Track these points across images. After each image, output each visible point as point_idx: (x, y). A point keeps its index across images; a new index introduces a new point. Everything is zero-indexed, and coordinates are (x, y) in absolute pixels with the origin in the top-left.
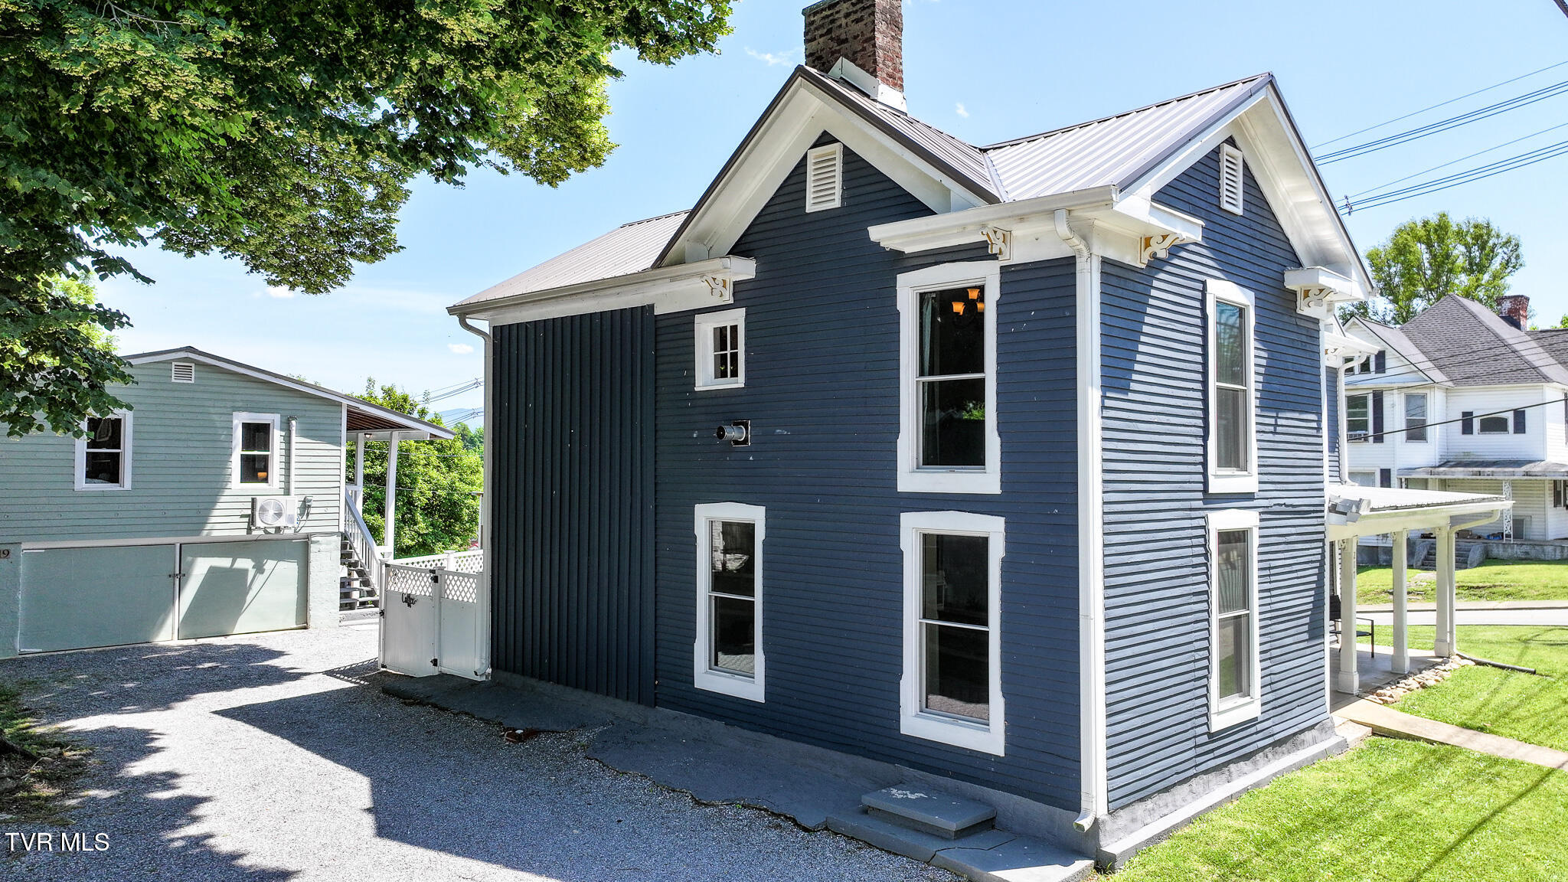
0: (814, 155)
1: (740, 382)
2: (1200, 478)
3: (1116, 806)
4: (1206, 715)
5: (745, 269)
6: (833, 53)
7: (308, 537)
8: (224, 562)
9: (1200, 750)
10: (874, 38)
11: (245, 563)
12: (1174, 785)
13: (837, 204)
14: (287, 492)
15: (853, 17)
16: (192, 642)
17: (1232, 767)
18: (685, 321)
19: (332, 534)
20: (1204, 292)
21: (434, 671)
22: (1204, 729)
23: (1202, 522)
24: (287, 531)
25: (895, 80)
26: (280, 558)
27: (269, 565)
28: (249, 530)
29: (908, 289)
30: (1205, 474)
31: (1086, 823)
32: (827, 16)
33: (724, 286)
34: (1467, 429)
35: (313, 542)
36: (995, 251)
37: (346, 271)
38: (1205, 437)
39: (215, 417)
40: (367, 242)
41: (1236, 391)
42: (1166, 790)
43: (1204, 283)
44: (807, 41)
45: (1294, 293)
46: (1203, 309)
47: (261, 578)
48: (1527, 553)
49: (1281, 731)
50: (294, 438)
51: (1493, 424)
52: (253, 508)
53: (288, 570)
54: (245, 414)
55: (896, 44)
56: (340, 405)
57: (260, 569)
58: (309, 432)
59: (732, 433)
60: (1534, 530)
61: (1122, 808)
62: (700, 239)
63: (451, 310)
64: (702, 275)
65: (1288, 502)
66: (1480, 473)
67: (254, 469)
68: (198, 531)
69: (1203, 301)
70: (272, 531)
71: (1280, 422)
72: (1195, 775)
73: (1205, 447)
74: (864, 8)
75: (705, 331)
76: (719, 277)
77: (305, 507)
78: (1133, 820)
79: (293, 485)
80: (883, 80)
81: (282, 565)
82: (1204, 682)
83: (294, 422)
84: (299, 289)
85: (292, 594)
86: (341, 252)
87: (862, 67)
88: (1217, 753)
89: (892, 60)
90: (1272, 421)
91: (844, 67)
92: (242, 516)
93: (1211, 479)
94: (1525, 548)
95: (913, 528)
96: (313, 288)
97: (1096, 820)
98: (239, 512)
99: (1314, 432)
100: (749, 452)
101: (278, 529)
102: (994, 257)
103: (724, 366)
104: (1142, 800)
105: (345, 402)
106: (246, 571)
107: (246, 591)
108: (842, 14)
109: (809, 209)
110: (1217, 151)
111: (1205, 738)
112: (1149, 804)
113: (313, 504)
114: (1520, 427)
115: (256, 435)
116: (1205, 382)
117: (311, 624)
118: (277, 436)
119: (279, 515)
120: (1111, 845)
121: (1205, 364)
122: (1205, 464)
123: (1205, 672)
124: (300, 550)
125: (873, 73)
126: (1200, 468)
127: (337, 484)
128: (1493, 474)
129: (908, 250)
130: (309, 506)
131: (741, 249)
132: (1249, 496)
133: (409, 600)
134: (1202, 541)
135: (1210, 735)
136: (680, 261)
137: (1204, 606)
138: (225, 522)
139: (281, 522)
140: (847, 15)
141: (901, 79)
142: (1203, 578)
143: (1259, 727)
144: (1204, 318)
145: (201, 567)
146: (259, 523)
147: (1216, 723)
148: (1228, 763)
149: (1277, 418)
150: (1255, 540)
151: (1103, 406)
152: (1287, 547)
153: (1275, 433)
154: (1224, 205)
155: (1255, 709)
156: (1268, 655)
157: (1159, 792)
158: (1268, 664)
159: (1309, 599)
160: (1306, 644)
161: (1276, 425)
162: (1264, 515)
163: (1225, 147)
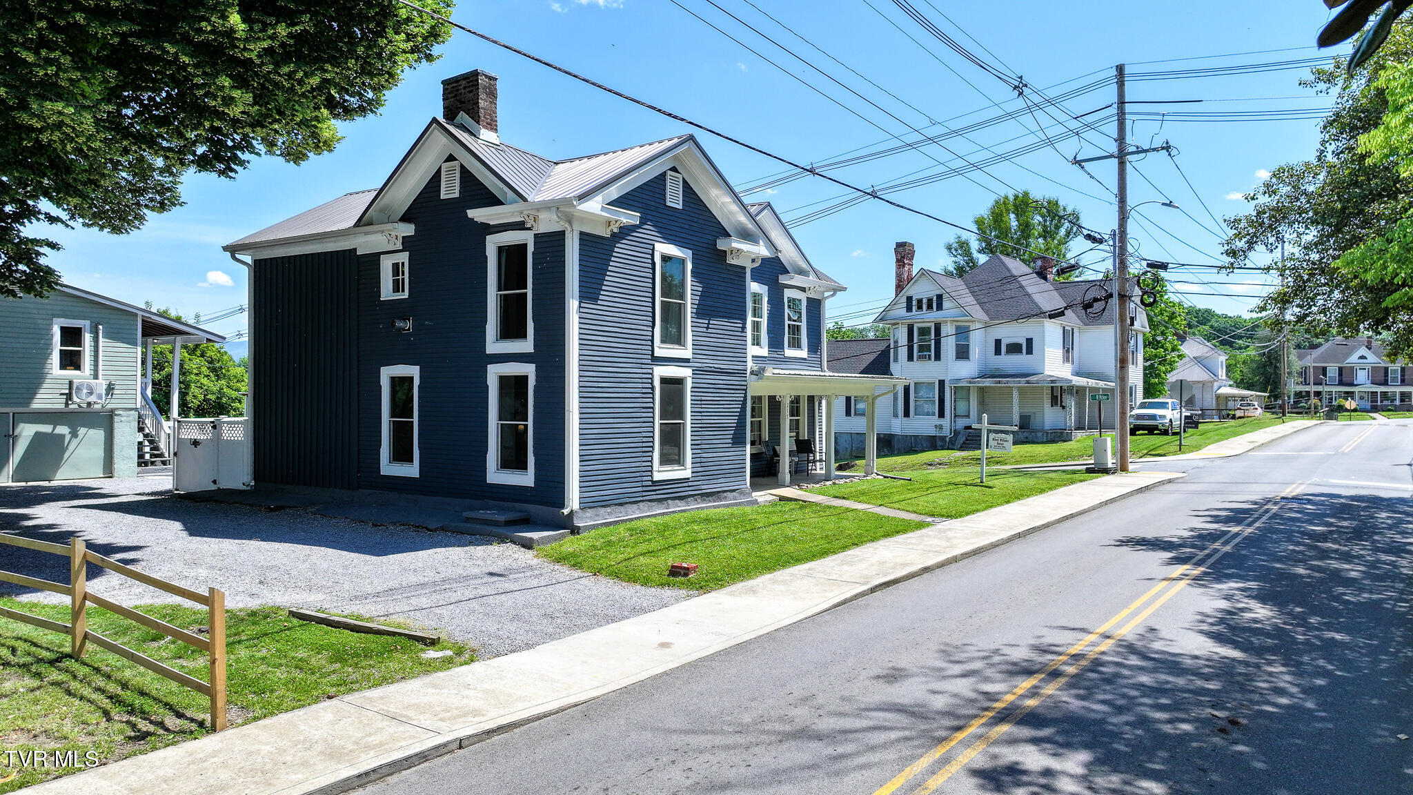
0: (445, 166)
1: (406, 295)
2: (650, 348)
3: (585, 506)
4: (651, 471)
5: (409, 230)
6: (458, 108)
7: (112, 411)
8: (46, 429)
9: (645, 489)
10: (478, 103)
11: (63, 430)
12: (627, 503)
13: (457, 195)
14: (96, 377)
15: (468, 89)
16: (23, 484)
17: (670, 502)
18: (374, 259)
19: (131, 409)
20: (653, 250)
21: (214, 487)
22: (650, 478)
23: (650, 371)
24: (96, 406)
25: (492, 126)
26: (91, 426)
27: (82, 431)
28: (67, 405)
29: (492, 244)
30: (652, 346)
31: (566, 511)
32: (454, 87)
33: (397, 239)
34: (998, 351)
35: (116, 415)
36: (529, 225)
37: (141, 218)
38: (653, 327)
39: (39, 321)
40: (158, 197)
41: (680, 304)
42: (621, 504)
43: (653, 245)
44: (443, 100)
45: (725, 252)
46: (653, 259)
47: (75, 442)
48: (1027, 438)
49: (708, 488)
50: (101, 339)
51: (1014, 348)
52: (70, 388)
53: (98, 435)
54: (62, 320)
55: (493, 106)
56: (136, 315)
57: (74, 434)
58: (113, 335)
59: (399, 324)
60: (1035, 423)
61: (590, 508)
62: (383, 210)
63: (225, 249)
64: (382, 232)
65: (715, 366)
66: (999, 382)
67: (71, 360)
68: (28, 406)
69: (653, 255)
70: (85, 406)
71: (711, 322)
72: (642, 501)
73: (653, 332)
74: (473, 86)
75: (386, 264)
76: (393, 234)
77: (110, 388)
78: (597, 515)
79: (100, 373)
80: (484, 127)
81: (92, 432)
82: (650, 454)
83: (101, 327)
84: (106, 230)
85: (100, 452)
86: (138, 204)
87: (472, 118)
88: (658, 492)
89: (490, 115)
90: (707, 322)
91: (463, 117)
92: (62, 394)
93: (656, 349)
94: (1026, 434)
95: (494, 372)
96: (116, 230)
97: (572, 511)
98: (58, 391)
99: (740, 329)
100: (410, 335)
101: (89, 404)
102: (529, 229)
103: (397, 287)
104: (602, 506)
105: (140, 313)
106: (62, 437)
107: (64, 450)
108: (462, 87)
109: (442, 197)
110: (664, 175)
111: (650, 483)
112: (609, 510)
113: (117, 387)
114: (1030, 351)
115: (72, 336)
116: (653, 298)
117: (116, 474)
118: (87, 338)
119: (91, 393)
120: (578, 523)
121: (654, 288)
122: (652, 341)
123: (651, 449)
124: (106, 421)
125: (478, 122)
126: (650, 343)
127: (135, 373)
128: (1007, 382)
129: (492, 223)
130: (113, 389)
131: (405, 218)
132: (687, 361)
133: (196, 443)
134: (650, 381)
135: (652, 481)
136: (370, 223)
137: (651, 415)
138: (47, 398)
139: (92, 399)
140: (465, 88)
141: (496, 126)
142: (651, 400)
143: (690, 484)
144: (654, 264)
145: (27, 431)
146: (75, 399)
147: (657, 476)
148: (666, 499)
149: (709, 320)
150: (689, 384)
151: (580, 307)
152: (715, 391)
153: (707, 328)
154: (669, 204)
155: (687, 473)
156: (699, 447)
157: (616, 505)
158: (699, 451)
159: (733, 421)
160: (730, 445)
161: (709, 324)
162: (697, 371)
163: (670, 173)
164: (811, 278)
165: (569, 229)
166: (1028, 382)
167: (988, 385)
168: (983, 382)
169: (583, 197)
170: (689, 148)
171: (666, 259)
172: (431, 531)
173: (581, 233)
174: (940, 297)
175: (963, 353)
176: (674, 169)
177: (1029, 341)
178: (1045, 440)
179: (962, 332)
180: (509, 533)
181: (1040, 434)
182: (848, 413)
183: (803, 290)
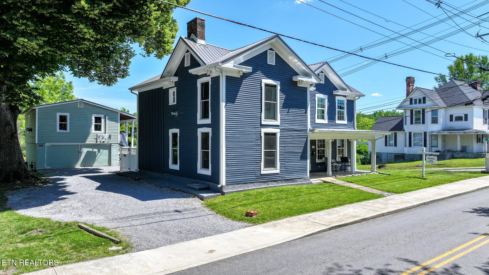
0: (186, 54)
1: (175, 103)
2: (260, 121)
3: (228, 184)
4: (260, 170)
5: (176, 79)
6: (191, 32)
7: (111, 144)
8: (91, 150)
9: (257, 177)
10: (197, 29)
11: (96, 150)
12: (248, 183)
13: (189, 64)
14: (105, 133)
15: (194, 25)
16: (83, 167)
17: (269, 183)
18: (167, 90)
19: (116, 144)
20: (261, 82)
21: (129, 171)
22: (260, 173)
23: (260, 130)
24: (105, 142)
25: (203, 38)
26: (104, 149)
27: (101, 150)
28: (96, 142)
29: (199, 82)
30: (261, 120)
31: (219, 186)
32: (190, 25)
33: (173, 82)
34: (451, 120)
35: (112, 145)
36: (208, 74)
37: (116, 81)
38: (261, 113)
39: (88, 115)
40: (122, 73)
41: (275, 103)
42: (246, 183)
43: (261, 80)
44: (187, 30)
45: (297, 82)
46: (261, 86)
47: (99, 154)
48: (464, 156)
49: (287, 177)
50: (107, 121)
51: (459, 119)
52: (97, 137)
53: (106, 152)
54: (95, 115)
55: (203, 30)
56: (118, 113)
57: (99, 152)
58: (111, 119)
59: (173, 114)
60: (469, 149)
61: (230, 185)
62: (169, 72)
63: (129, 89)
64: (167, 80)
65: (292, 128)
66: (451, 133)
67: (98, 128)
68: (85, 142)
69: (261, 84)
70: (102, 142)
71: (290, 110)
72: (256, 182)
73: (261, 115)
74: (195, 23)
75: (171, 92)
76: (171, 81)
77: (110, 137)
78: (234, 188)
79: (107, 132)
80: (199, 38)
81: (104, 151)
82: (260, 163)
83: (107, 117)
84: (106, 85)
85: (107, 158)
86: (116, 76)
87: (195, 36)
88: (263, 179)
89: (202, 34)
90: (288, 110)
91: (193, 36)
92: (95, 139)
93: (262, 122)
94: (464, 154)
95: (200, 131)
96: (109, 85)
97: (222, 186)
98: (94, 138)
99: (304, 113)
100: (177, 117)
101: (103, 142)
102: (209, 76)
103: (174, 100)
104: (237, 184)
105: (119, 112)
106: (96, 152)
107: (95, 156)
108: (192, 24)
109: (185, 66)
110: (266, 52)
111: (260, 175)
112: (240, 185)
113: (112, 136)
114: (466, 119)
115: (98, 120)
116: (261, 101)
117: (112, 165)
118: (103, 120)
119: (103, 138)
120: (225, 191)
121: (261, 97)
122: (261, 118)
123: (260, 161)
124: (109, 147)
125: (197, 37)
126: (260, 119)
127: (118, 132)
128: (455, 133)
129: (199, 74)
130: (111, 137)
131: (175, 75)
132: (278, 126)
133: (125, 155)
134: (260, 134)
135: (261, 174)
136: (164, 77)
137: (260, 148)
138: (90, 140)
139: (104, 140)
140: (193, 25)
141: (205, 38)
142: (260, 142)
143: (279, 175)
144: (261, 87)
145: (85, 150)
146: (98, 140)
147: (263, 172)
148: (268, 181)
149: (289, 109)
150: (278, 135)
151: (226, 105)
152: (292, 138)
153: (288, 113)
154: (268, 63)
155: (278, 171)
156: (284, 160)
157: (243, 183)
158: (284, 162)
159: (301, 150)
160: (299, 160)
161: (289, 111)
162: (281, 130)
163: (269, 51)
164: (348, 91)
165: (221, 75)
166: (464, 133)
167: (446, 134)
168: (444, 133)
169: (224, 62)
170: (276, 40)
171: (266, 85)
172: (175, 190)
173: (227, 76)
174: (424, 98)
175: (435, 121)
176: (271, 49)
177: (466, 116)
178: (473, 157)
179: (435, 112)
180: (197, 194)
181: (470, 155)
182: (386, 145)
183: (345, 96)
